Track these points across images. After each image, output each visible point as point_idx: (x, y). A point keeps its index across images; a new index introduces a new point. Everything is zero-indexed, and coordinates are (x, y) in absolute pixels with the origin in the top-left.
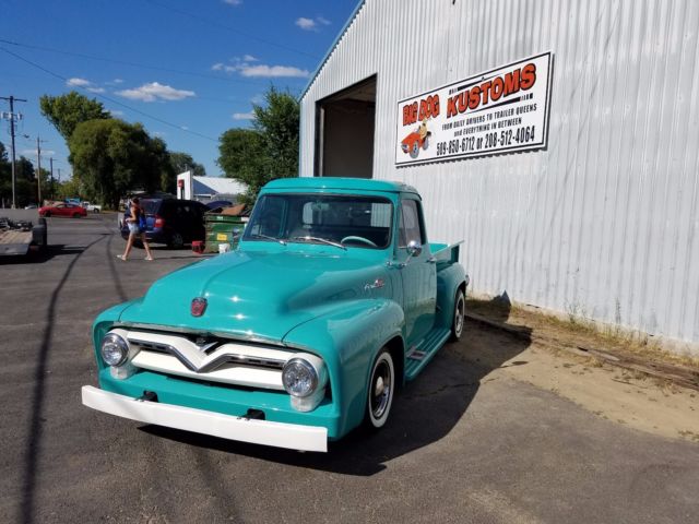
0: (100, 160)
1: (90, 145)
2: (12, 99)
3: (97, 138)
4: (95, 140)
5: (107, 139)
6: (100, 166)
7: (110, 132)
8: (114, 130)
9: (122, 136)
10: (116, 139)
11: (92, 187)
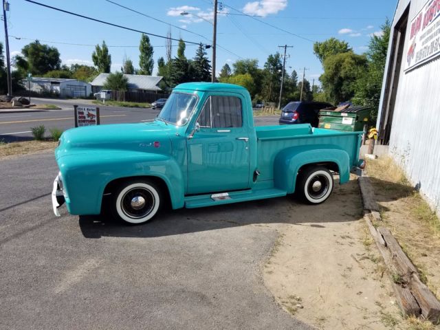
0: (336, 79)
1: (331, 70)
2: (286, 46)
3: (336, 65)
4: (334, 67)
5: (341, 66)
6: (335, 82)
7: (343, 61)
8: (346, 60)
9: (350, 63)
10: (346, 65)
11: (329, 96)
